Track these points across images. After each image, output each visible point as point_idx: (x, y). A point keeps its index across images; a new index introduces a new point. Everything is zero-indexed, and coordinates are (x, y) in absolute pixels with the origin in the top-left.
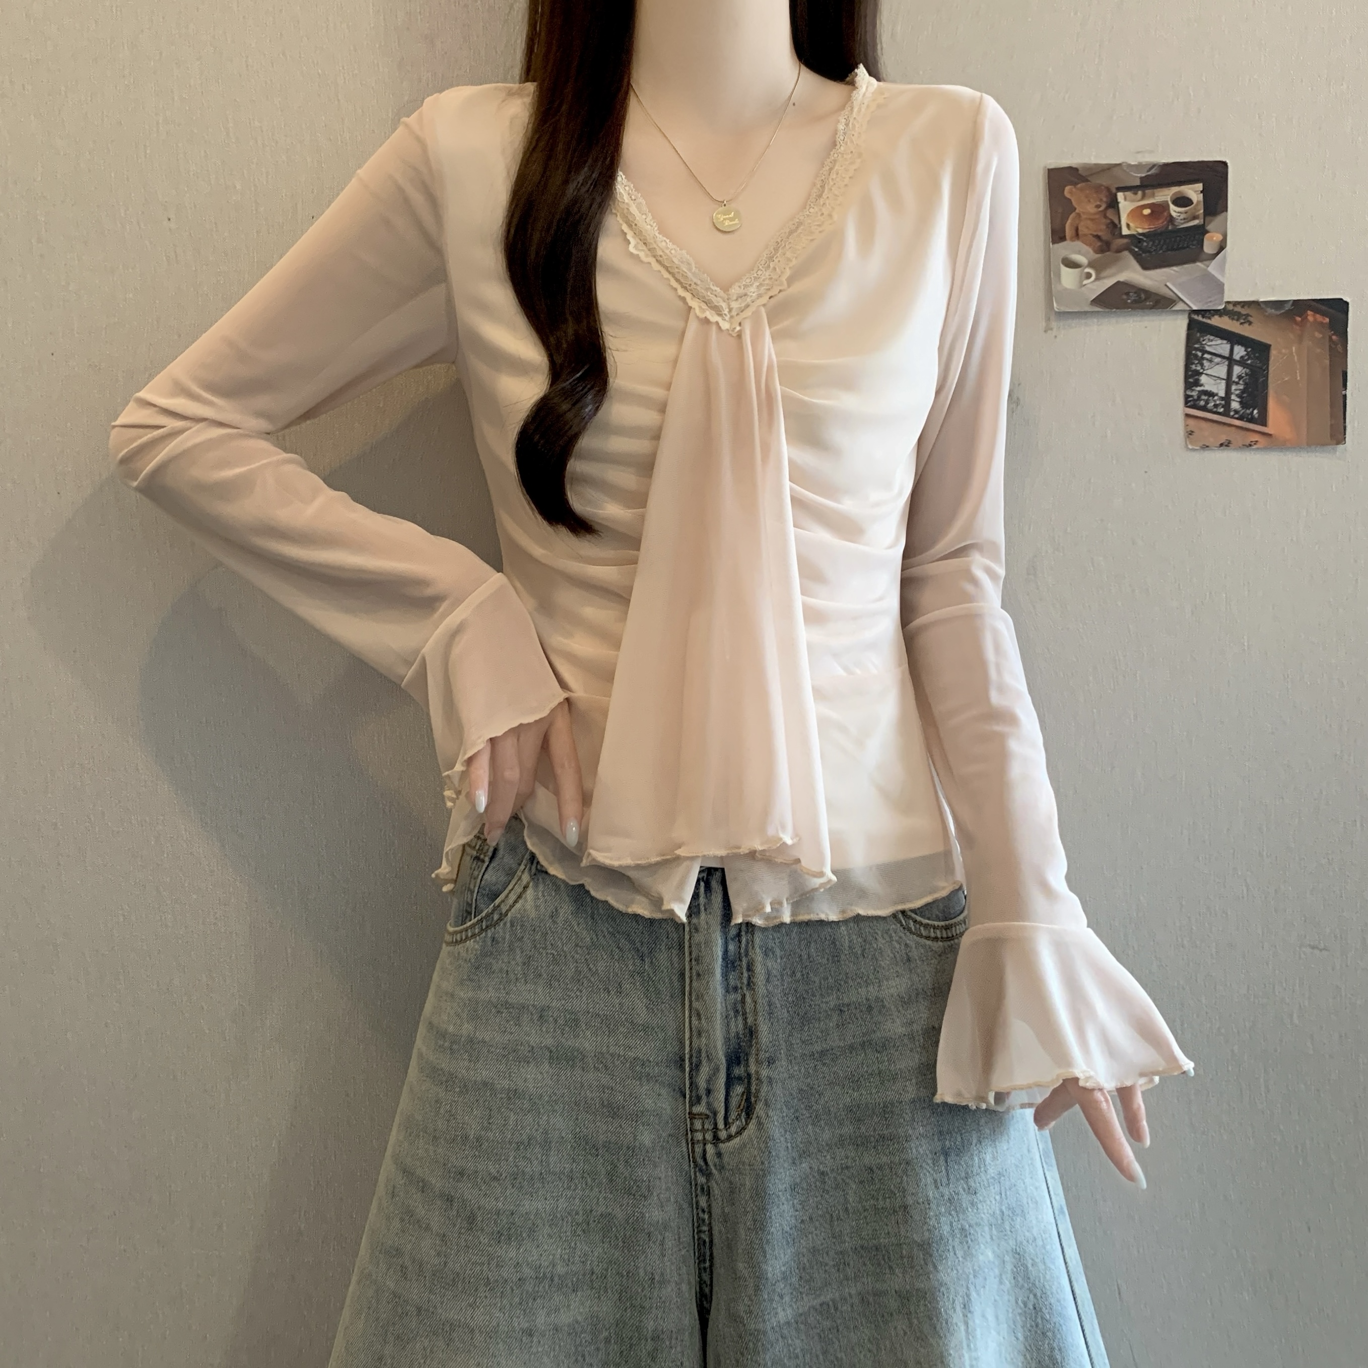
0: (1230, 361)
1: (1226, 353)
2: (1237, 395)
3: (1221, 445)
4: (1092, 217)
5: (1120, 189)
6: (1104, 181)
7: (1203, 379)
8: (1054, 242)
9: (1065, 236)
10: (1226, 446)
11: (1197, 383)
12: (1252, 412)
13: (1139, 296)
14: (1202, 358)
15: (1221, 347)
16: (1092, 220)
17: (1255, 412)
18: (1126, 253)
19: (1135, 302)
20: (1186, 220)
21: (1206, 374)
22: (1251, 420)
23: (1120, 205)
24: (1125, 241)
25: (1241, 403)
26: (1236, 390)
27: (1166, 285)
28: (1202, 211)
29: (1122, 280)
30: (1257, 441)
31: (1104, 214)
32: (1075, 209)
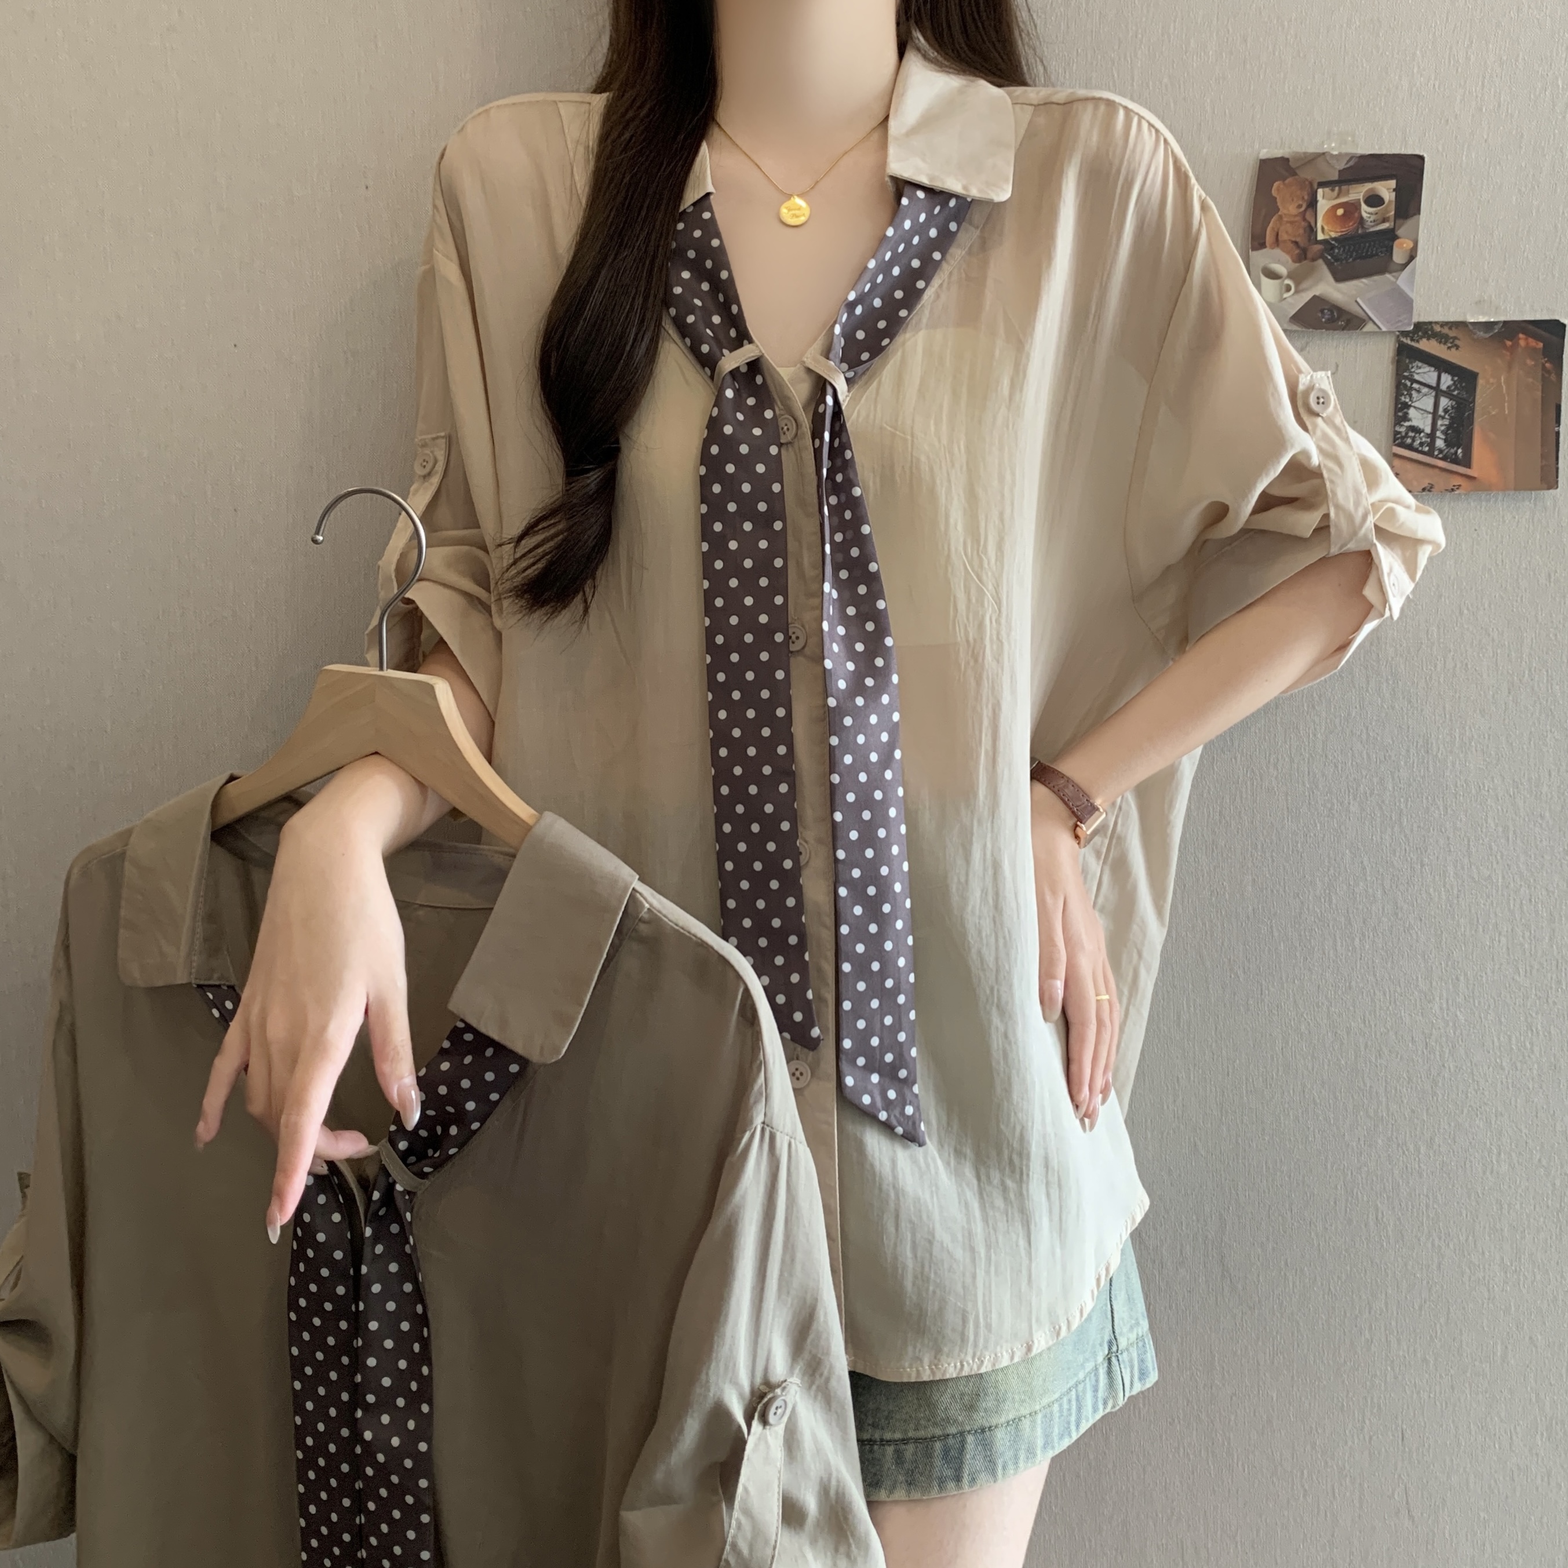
0: (1438, 391)
1: (1434, 383)
2: (1442, 432)
3: (1424, 490)
4: (1292, 219)
5: (1322, 185)
6: (1306, 174)
7: (1412, 412)
8: (1254, 249)
9: (1265, 243)
10: (1429, 491)
11: (1406, 418)
12: (1456, 452)
13: (1332, 313)
14: (1411, 388)
15: (1426, 374)
16: (1291, 223)
17: (1460, 451)
18: (1320, 261)
19: (1329, 321)
20: (1376, 222)
21: (1415, 407)
22: (1455, 461)
23: (1319, 205)
24: (1320, 247)
25: (1445, 441)
26: (1442, 425)
27: (1356, 301)
28: (1393, 213)
29: (1317, 294)
30: (1460, 486)
31: (1304, 216)
32: (1279, 210)
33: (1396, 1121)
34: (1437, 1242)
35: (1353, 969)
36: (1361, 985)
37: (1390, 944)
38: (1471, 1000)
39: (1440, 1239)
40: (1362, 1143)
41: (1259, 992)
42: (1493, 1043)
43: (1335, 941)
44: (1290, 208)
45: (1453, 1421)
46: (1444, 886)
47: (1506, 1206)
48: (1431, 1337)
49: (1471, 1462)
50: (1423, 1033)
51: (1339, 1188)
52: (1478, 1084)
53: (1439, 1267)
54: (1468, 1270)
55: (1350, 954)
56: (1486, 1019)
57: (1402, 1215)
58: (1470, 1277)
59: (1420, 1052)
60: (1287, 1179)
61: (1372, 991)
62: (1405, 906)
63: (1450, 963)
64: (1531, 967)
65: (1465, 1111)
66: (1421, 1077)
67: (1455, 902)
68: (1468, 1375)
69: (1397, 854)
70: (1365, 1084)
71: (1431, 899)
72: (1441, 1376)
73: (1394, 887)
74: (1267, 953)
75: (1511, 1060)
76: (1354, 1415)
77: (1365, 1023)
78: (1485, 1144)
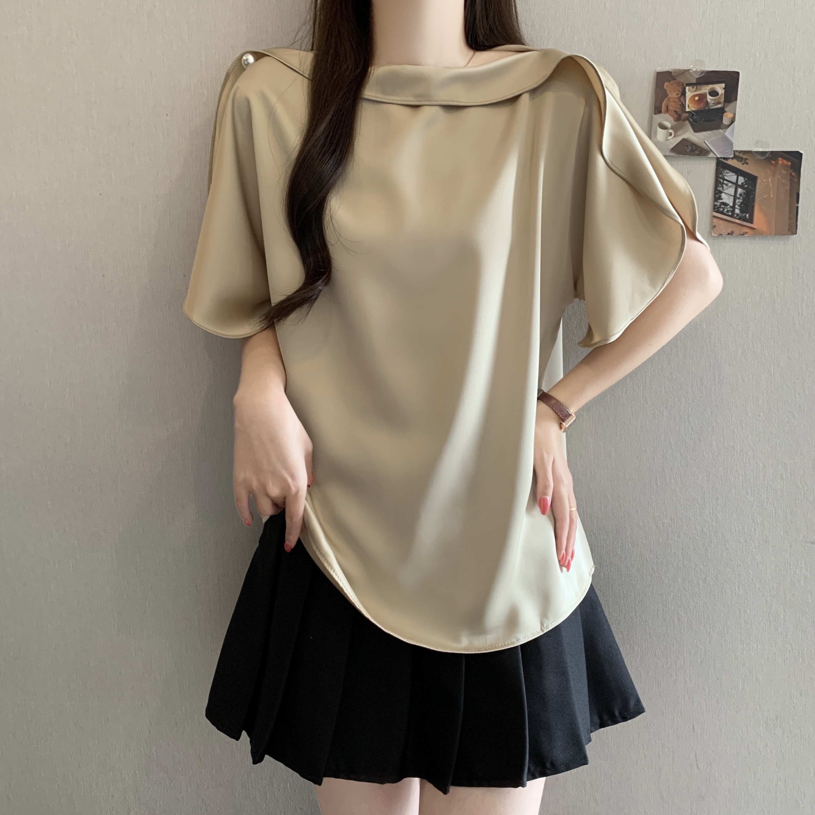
0: (736, 185)
1: (734, 181)
2: (739, 206)
3: (729, 234)
4: (675, 100)
5: (687, 85)
6: (681, 79)
7: (723, 195)
8: (655, 114)
9: (661, 111)
10: (731, 235)
11: (720, 198)
12: (746, 215)
13: (692, 147)
14: (723, 183)
15: (731, 177)
16: (674, 102)
18: (687, 122)
19: (691, 151)
21: (725, 193)
22: (745, 220)
23: (687, 94)
24: (687, 115)
25: (740, 210)
26: (738, 202)
27: (705, 142)
29: (685, 138)
30: (748, 232)
31: (679, 98)
32: (668, 96)
34: (709, 629)
35: (665, 494)
36: (670, 502)
37: (684, 481)
38: (725, 509)
40: (671, 580)
41: (619, 506)
42: (736, 529)
43: (656, 480)
45: (718, 720)
47: (743, 612)
48: (706, 677)
49: (727, 740)
50: (701, 525)
51: (659, 603)
52: (728, 551)
53: (710, 643)
54: (724, 644)
55: (664, 486)
56: (732, 517)
57: (691, 616)
58: (725, 647)
59: (699, 535)
60: (633, 599)
61: (675, 504)
64: (754, 491)
65: (722, 564)
66: (700, 547)
67: (716, 459)
68: (725, 696)
69: (688, 436)
70: (672, 552)
71: (704, 458)
72: (712, 696)
73: (686, 452)
74: (622, 486)
75: (744, 538)
76: (669, 717)
77: (671, 520)
78: (732, 580)
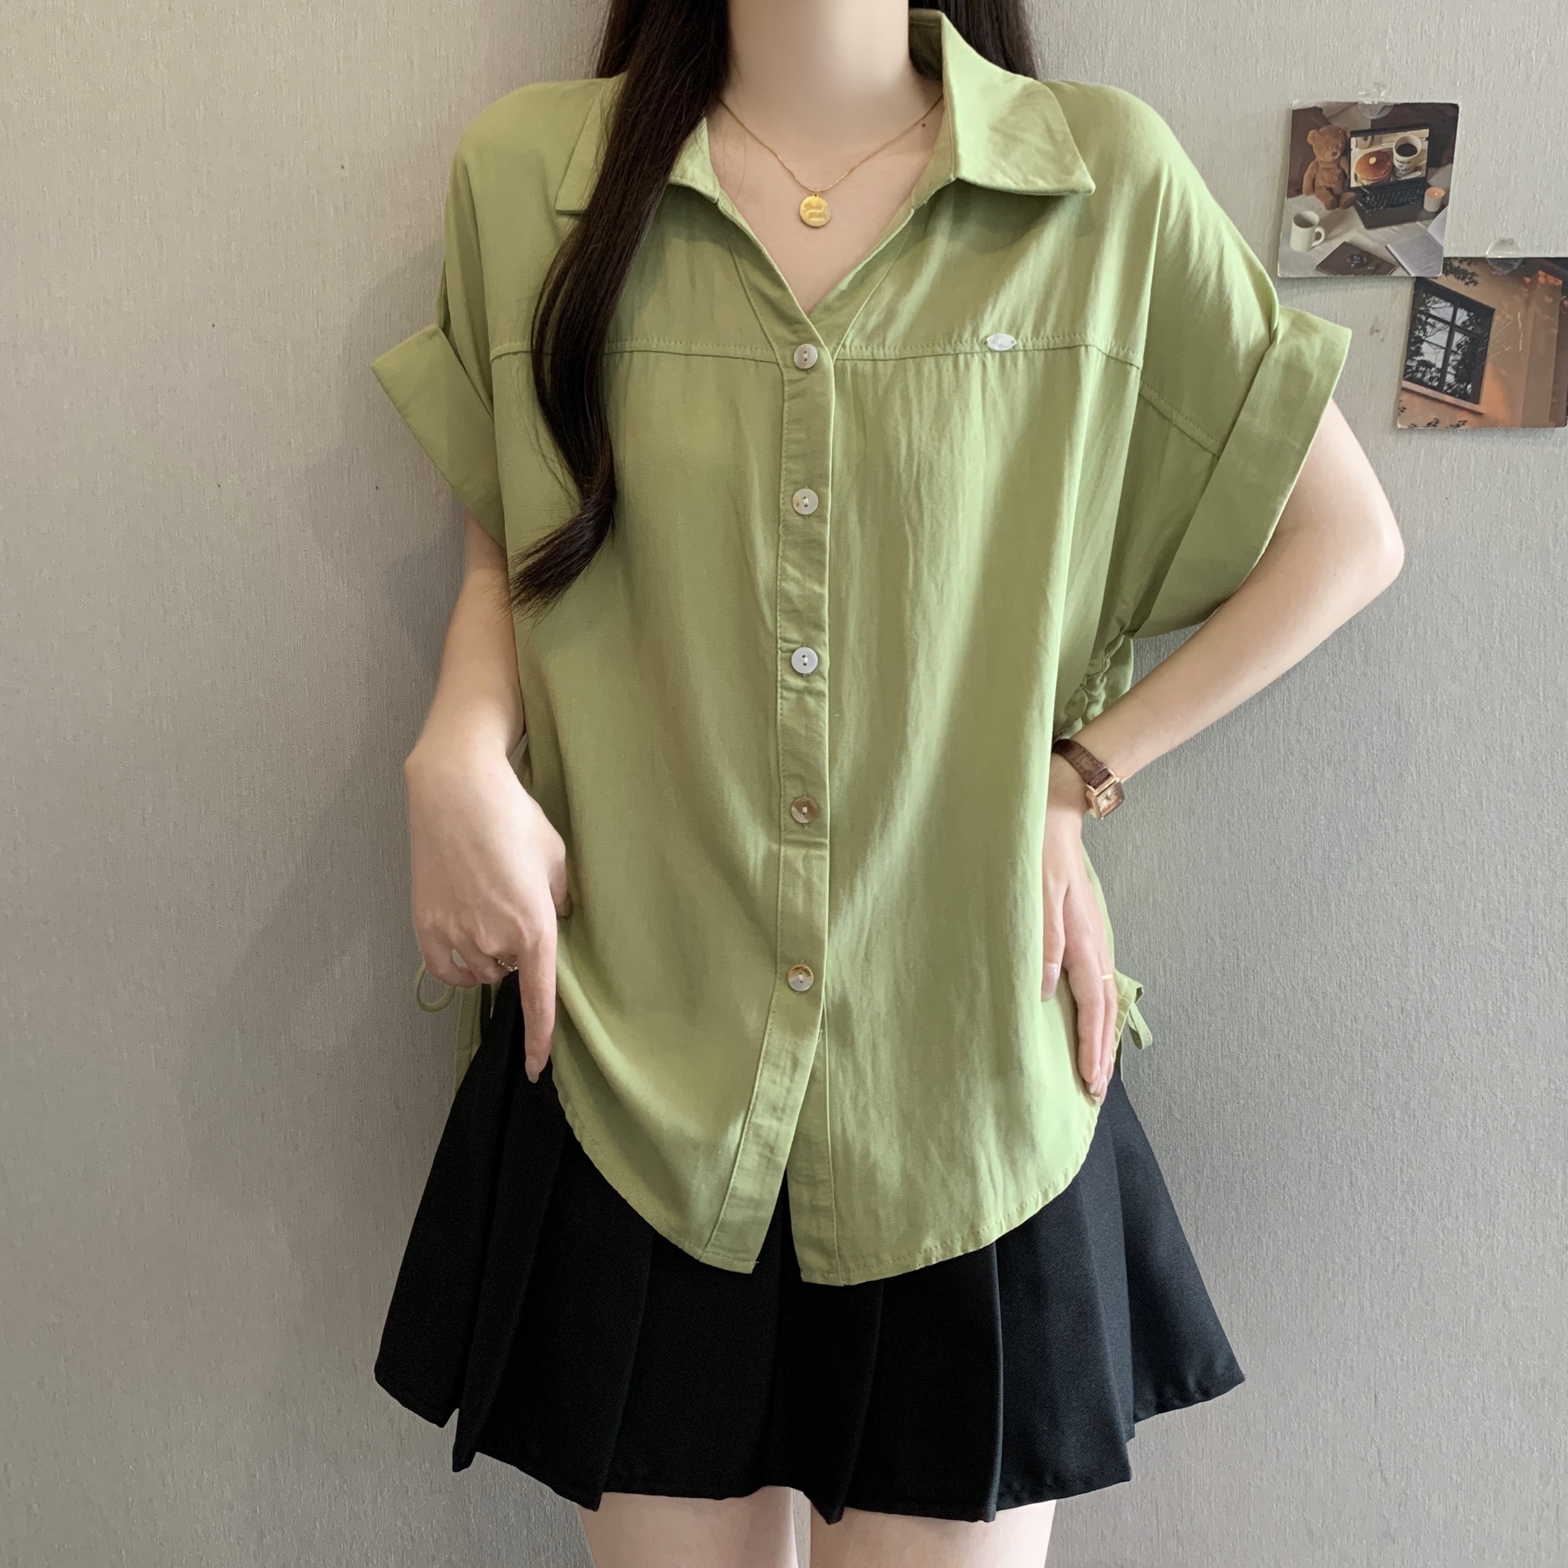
3: (1431, 424)
5: (1356, 133)
7: (1426, 346)
8: (1290, 196)
10: (1436, 425)
11: (1419, 352)
12: (1467, 388)
13: (1362, 259)
14: (1426, 322)
17: (1469, 386)
19: (1358, 266)
20: (1406, 171)
21: (1429, 342)
22: (1464, 397)
23: (1352, 152)
25: (1456, 375)
27: (1386, 247)
28: (1425, 162)
29: (1347, 240)
30: (1467, 421)
31: (1337, 162)
32: (1315, 157)
33: (1371, 1086)
34: (1411, 1205)
35: (1328, 934)
36: (1337, 950)
37: (1365, 909)
38: (1448, 966)
39: (1414, 1203)
40: (1337, 1107)
41: (1235, 957)
43: (1311, 907)
44: (1325, 155)
45: (1426, 1385)
46: (1419, 852)
47: (1480, 1171)
48: (1404, 1300)
49: (1443, 1425)
50: (1400, 998)
51: (1313, 1150)
52: (1454, 1051)
53: (1413, 1232)
54: (1441, 1235)
56: (1462, 984)
57: (1377, 1178)
58: (1443, 1242)
59: (1395, 1017)
60: (1261, 1142)
61: (1348, 957)
62: (1381, 871)
63: (1426, 928)
64: (1508, 932)
65: (1441, 1076)
66: (1396, 1042)
67: (1431, 867)
68: (1441, 1339)
69: (1372, 820)
70: (1341, 1050)
72: (1413, 1340)
73: (1369, 853)
74: (1243, 917)
75: (1487, 1024)
76: (1327, 1378)
77: (1340, 988)
